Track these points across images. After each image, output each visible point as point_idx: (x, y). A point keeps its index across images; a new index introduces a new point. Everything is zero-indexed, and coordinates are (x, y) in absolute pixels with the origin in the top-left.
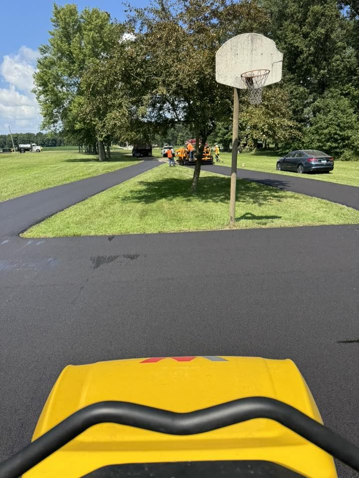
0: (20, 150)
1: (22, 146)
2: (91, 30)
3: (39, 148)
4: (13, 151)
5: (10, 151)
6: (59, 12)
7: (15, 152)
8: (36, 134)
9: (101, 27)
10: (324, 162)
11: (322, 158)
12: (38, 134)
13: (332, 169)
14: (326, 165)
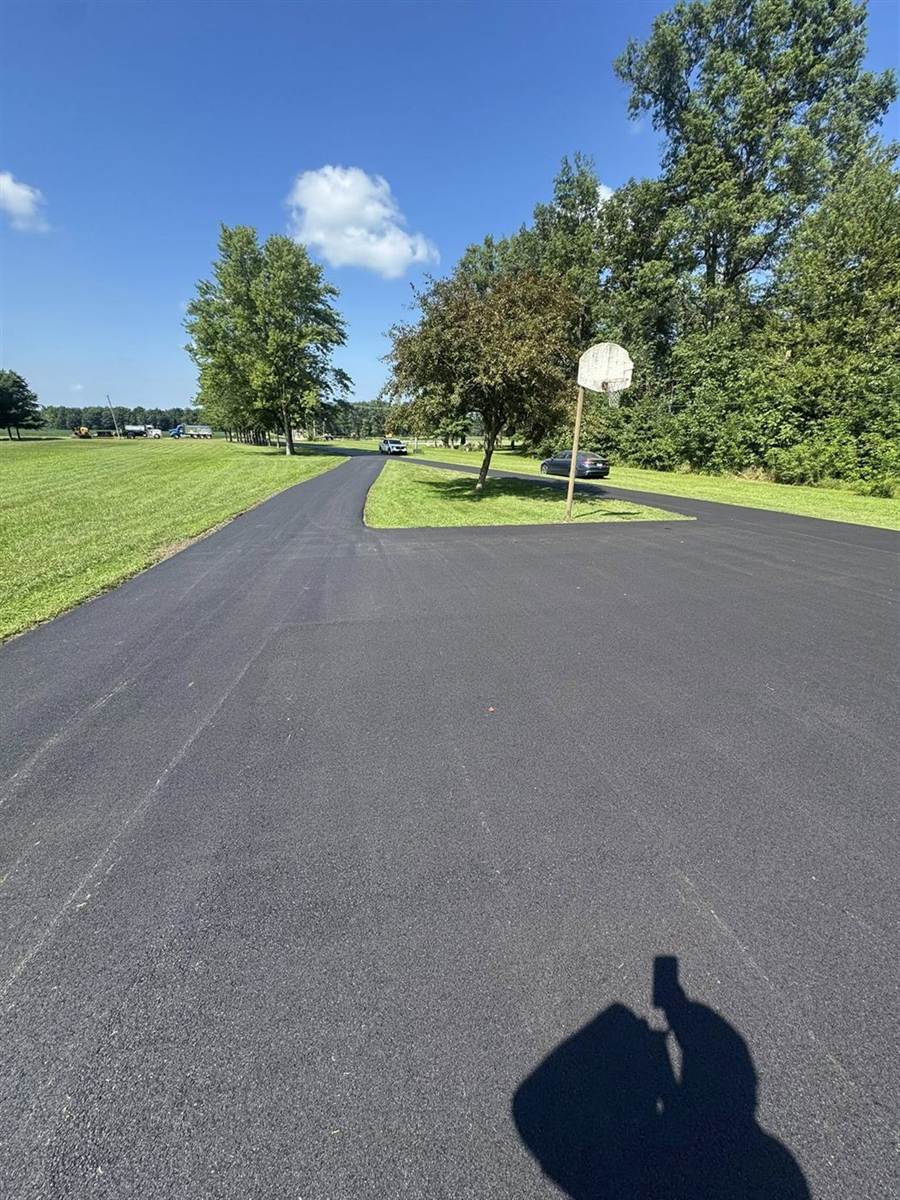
0: (126, 434)
1: (129, 428)
2: (281, 268)
3: (159, 432)
4: (116, 435)
5: (110, 435)
6: (230, 237)
7: (119, 437)
8: (132, 410)
9: (295, 266)
10: (600, 465)
11: (598, 461)
12: (136, 410)
13: (607, 474)
14: (603, 469)
